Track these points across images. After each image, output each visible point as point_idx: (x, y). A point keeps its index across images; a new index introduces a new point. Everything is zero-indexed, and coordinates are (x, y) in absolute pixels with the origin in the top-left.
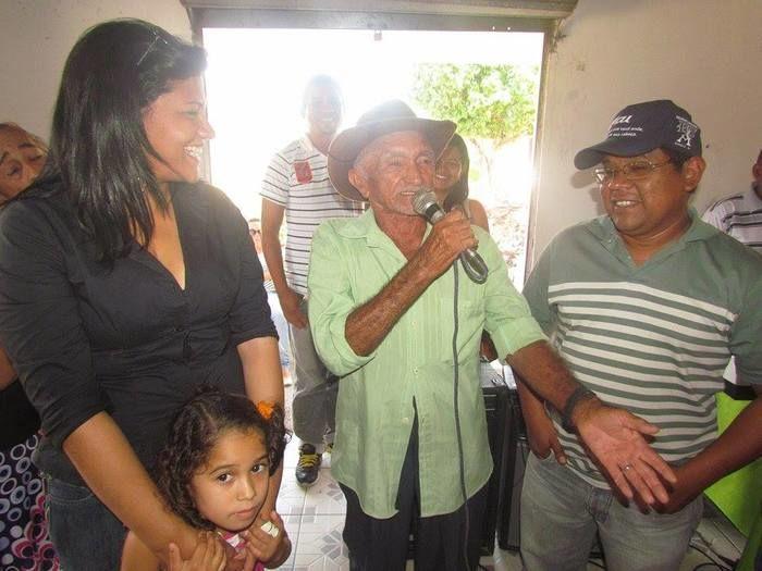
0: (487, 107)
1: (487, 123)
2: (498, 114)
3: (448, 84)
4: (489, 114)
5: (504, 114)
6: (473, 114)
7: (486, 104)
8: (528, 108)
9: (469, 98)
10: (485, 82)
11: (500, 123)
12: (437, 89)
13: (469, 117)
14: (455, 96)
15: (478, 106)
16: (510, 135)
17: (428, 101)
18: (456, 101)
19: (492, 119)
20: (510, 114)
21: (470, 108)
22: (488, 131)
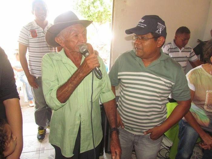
0: (96, 13)
1: (96, 18)
2: (100, 15)
3: (83, 4)
4: (97, 15)
5: (101, 15)
6: (92, 15)
7: (95, 12)
8: (109, 13)
9: (90, 9)
10: (95, 4)
11: (100, 18)
12: (80, 6)
13: (91, 15)
14: (86, 8)
15: (93, 12)
16: (103, 22)
17: (77, 10)
18: (86, 10)
19: (98, 16)
20: (103, 15)
21: (91, 13)
22: (96, 20)
